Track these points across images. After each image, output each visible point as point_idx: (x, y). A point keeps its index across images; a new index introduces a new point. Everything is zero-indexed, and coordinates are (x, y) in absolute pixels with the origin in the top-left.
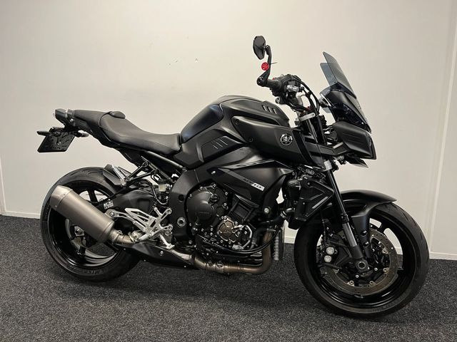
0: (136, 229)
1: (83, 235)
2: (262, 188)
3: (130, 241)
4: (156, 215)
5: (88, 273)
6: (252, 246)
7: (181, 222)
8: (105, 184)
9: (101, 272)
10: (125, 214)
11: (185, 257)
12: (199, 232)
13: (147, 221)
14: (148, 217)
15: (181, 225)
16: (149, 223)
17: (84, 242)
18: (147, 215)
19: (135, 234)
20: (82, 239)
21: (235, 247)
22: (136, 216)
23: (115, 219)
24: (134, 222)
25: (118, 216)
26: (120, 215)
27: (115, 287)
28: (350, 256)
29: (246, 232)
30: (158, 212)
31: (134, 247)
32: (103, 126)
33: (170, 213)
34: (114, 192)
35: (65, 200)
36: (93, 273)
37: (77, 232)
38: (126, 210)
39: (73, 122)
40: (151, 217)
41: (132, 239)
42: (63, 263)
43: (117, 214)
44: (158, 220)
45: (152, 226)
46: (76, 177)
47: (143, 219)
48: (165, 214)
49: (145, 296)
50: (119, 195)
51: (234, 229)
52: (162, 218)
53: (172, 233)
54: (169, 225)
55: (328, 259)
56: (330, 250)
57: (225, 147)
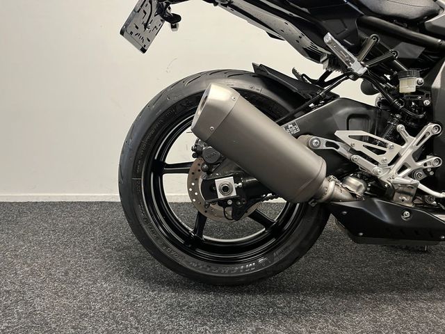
4: (401, 141)
13: (383, 153)
16: (389, 156)
18: (384, 141)
22: (359, 146)
25: (325, 147)
26: (328, 144)
30: (406, 135)
33: (438, 132)
38: (338, 133)
40: (391, 144)
43: (323, 143)
44: (407, 150)
45: (394, 162)
52: (417, 145)
53: (432, 173)
54: (430, 158)
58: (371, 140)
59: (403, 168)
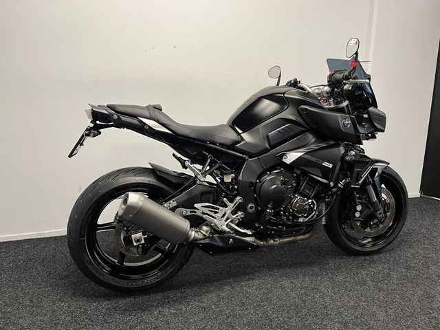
2: (331, 166)
3: (203, 236)
4: (226, 206)
6: (315, 216)
7: (251, 208)
10: (195, 210)
13: (216, 213)
14: (218, 209)
15: (251, 211)
16: (221, 214)
17: (140, 250)
18: (218, 207)
20: (138, 248)
21: (301, 220)
22: (206, 211)
23: (188, 217)
25: (189, 214)
26: (191, 212)
28: (372, 209)
30: (228, 203)
33: (241, 201)
37: (138, 240)
38: (196, 205)
40: (221, 208)
41: (205, 233)
43: (188, 212)
44: (229, 210)
45: (223, 216)
47: (213, 212)
48: (235, 204)
51: (306, 204)
52: (233, 207)
53: (241, 220)
54: (240, 213)
55: (357, 215)
56: (359, 208)
57: (292, 133)
58: (213, 208)
59: (227, 219)
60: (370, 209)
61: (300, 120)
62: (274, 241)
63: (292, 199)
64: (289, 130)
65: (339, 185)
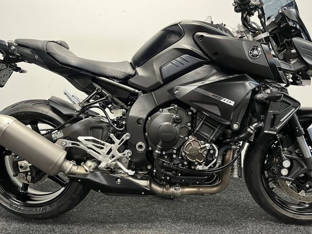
0: (91, 158)
1: (29, 169)
2: (232, 103)
3: (84, 172)
4: (113, 142)
5: (34, 211)
6: (218, 165)
7: (141, 146)
8: (51, 114)
9: (48, 208)
10: (78, 143)
11: (144, 183)
12: (161, 156)
13: (102, 148)
14: (104, 145)
15: (140, 150)
16: (106, 150)
17: (29, 178)
18: (102, 142)
19: (89, 163)
20: (27, 175)
21: (199, 167)
22: (90, 144)
23: (67, 149)
24: (89, 151)
25: (71, 145)
26: (72, 144)
27: (65, 223)
28: (305, 167)
29: (212, 152)
30: (114, 139)
31: (88, 177)
32: (50, 51)
33: (128, 138)
34: (62, 122)
35: (9, 130)
36: (40, 210)
37: (21, 167)
38: (80, 138)
39: (15, 50)
40: (107, 144)
41: (87, 169)
42: (7, 203)
43: (69, 143)
44: (115, 147)
45: (108, 153)
46: (18, 109)
47: (98, 147)
48: (123, 140)
49: (99, 228)
50: (68, 125)
51: (201, 148)
52: (119, 144)
53: (130, 159)
54: (126, 151)
55: (284, 172)
56: (286, 164)
57: (187, 65)
58: (97, 142)
59: (113, 157)
60: (302, 167)
61: (197, 50)
62: (175, 189)
63: (186, 140)
64: (184, 62)
65: (249, 130)
